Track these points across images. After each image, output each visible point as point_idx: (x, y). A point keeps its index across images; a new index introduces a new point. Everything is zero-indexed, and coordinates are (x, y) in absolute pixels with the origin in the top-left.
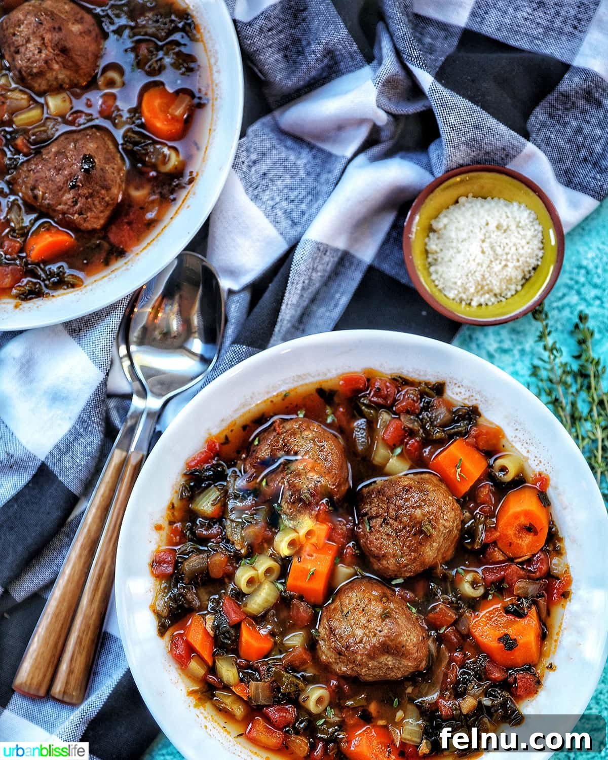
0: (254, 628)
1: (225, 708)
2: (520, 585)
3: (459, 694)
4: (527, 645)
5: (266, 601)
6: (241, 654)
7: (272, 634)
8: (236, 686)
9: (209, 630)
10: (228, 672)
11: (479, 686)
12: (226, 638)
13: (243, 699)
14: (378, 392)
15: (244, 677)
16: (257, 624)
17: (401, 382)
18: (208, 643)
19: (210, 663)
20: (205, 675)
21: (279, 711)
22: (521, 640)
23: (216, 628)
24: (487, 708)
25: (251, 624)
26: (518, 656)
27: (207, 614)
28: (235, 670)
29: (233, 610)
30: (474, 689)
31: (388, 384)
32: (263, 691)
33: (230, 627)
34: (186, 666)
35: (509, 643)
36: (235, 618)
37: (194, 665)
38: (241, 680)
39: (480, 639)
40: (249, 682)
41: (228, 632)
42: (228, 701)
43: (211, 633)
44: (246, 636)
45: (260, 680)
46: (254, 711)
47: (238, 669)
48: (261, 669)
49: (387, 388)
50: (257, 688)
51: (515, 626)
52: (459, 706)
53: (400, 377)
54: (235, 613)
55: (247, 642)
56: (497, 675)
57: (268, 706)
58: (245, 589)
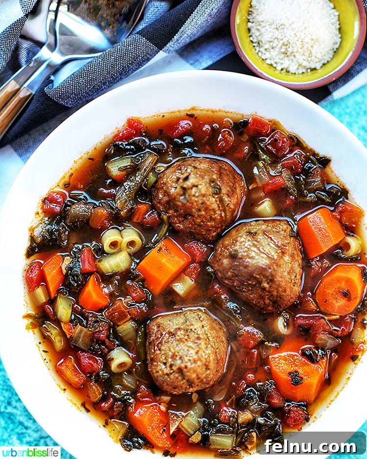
0: (99, 284)
1: (49, 336)
2: (323, 337)
3: (240, 405)
4: (309, 386)
5: (118, 266)
6: (80, 300)
7: (111, 295)
8: (65, 323)
9: (63, 268)
10: (64, 309)
11: (259, 405)
12: (74, 280)
13: (66, 336)
14: (274, 143)
15: (74, 319)
16: (103, 282)
17: (296, 143)
18: (58, 279)
19: (53, 296)
20: (45, 303)
21: (90, 358)
22: (307, 380)
23: (70, 269)
24: (259, 425)
25: (98, 280)
26: (299, 392)
27: (68, 255)
28: (70, 311)
29: (88, 261)
30: (254, 406)
31: (285, 139)
32: (84, 336)
33: (81, 273)
34: (34, 290)
35: (296, 379)
36: (87, 267)
37: (40, 291)
38: (71, 321)
39: (274, 368)
40: (76, 325)
41: (77, 276)
42: (53, 332)
43: (64, 271)
44: (91, 287)
45: (86, 327)
46: (70, 349)
47: (72, 311)
48: (90, 319)
49: (283, 142)
50: (81, 331)
51: (306, 368)
52: (237, 415)
53: (296, 138)
54: (89, 262)
55: (89, 293)
56: (276, 401)
57: (83, 351)
58: (107, 248)
